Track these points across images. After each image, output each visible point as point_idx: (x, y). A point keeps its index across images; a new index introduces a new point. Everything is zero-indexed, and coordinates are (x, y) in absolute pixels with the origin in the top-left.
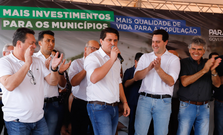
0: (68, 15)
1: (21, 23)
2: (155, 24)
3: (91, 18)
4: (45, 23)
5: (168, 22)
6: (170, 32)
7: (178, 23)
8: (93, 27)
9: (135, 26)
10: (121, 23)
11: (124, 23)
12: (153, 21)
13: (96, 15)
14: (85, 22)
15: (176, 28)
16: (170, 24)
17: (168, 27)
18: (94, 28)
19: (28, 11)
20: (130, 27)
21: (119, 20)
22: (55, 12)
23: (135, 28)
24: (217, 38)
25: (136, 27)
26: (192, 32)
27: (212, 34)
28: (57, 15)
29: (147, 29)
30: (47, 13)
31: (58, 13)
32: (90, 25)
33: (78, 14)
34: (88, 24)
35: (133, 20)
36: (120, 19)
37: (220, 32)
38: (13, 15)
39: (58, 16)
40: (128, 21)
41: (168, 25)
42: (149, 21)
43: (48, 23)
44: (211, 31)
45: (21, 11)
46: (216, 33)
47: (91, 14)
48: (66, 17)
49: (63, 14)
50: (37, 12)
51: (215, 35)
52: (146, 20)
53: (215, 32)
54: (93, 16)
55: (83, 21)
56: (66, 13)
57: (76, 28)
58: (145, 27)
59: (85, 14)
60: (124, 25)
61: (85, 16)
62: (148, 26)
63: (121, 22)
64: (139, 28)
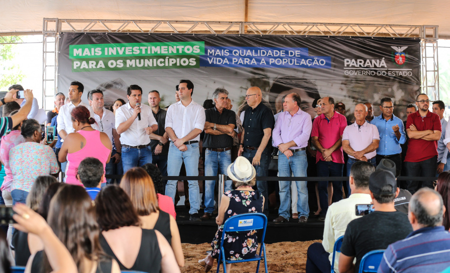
0: (146, 50)
1: (92, 64)
2: (262, 55)
3: (175, 52)
4: (118, 62)
5: (281, 51)
6: (283, 64)
7: (296, 51)
8: (176, 63)
9: (233, 59)
10: (215, 56)
11: (218, 56)
12: (259, 51)
13: (180, 47)
14: (167, 57)
15: (293, 60)
16: (284, 53)
17: (282, 58)
18: (178, 64)
19: (100, 49)
20: (226, 61)
21: (211, 53)
22: (131, 48)
23: (233, 62)
24: (356, 70)
25: (235, 60)
26: (317, 63)
27: (349, 65)
28: (133, 51)
29: (250, 62)
30: (121, 49)
31: (135, 49)
32: (173, 61)
33: (158, 48)
34: (171, 60)
35: (230, 52)
36: (213, 51)
37: (361, 62)
38: (84, 55)
39: (134, 53)
40: (224, 53)
41: (281, 56)
42: (254, 51)
43: (122, 61)
44: (348, 62)
45: (93, 49)
46: (355, 64)
47: (175, 47)
48: (144, 52)
49: (139, 49)
50: (110, 49)
51: (353, 66)
52: (249, 51)
53: (353, 63)
54: (178, 50)
55: (164, 57)
56: (143, 48)
57: (155, 65)
58: (247, 60)
59: (167, 47)
60: (218, 59)
61: (167, 50)
62: (251, 58)
63: (213, 55)
64: (239, 62)
